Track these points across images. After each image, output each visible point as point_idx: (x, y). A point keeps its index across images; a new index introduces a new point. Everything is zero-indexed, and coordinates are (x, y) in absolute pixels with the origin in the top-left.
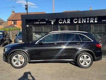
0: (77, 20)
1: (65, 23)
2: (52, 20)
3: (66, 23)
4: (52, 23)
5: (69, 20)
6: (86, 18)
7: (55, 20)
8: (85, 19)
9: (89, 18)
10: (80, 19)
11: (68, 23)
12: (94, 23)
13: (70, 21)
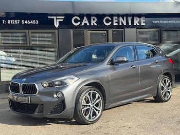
0: (110, 19)
1: (85, 24)
2: (55, 18)
3: (88, 24)
4: (57, 25)
5: (94, 20)
6: (127, 15)
7: (63, 17)
8: (125, 18)
9: (131, 18)
10: (116, 17)
11: (92, 25)
12: (140, 27)
13: (96, 20)
